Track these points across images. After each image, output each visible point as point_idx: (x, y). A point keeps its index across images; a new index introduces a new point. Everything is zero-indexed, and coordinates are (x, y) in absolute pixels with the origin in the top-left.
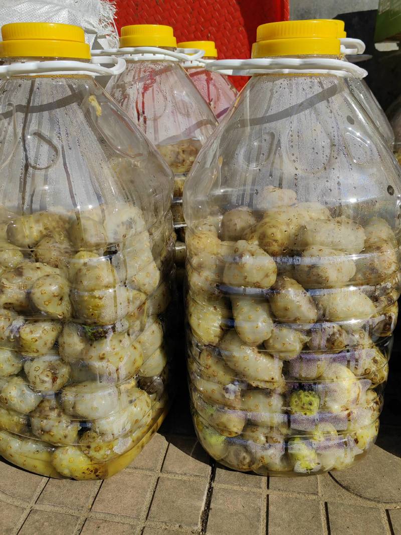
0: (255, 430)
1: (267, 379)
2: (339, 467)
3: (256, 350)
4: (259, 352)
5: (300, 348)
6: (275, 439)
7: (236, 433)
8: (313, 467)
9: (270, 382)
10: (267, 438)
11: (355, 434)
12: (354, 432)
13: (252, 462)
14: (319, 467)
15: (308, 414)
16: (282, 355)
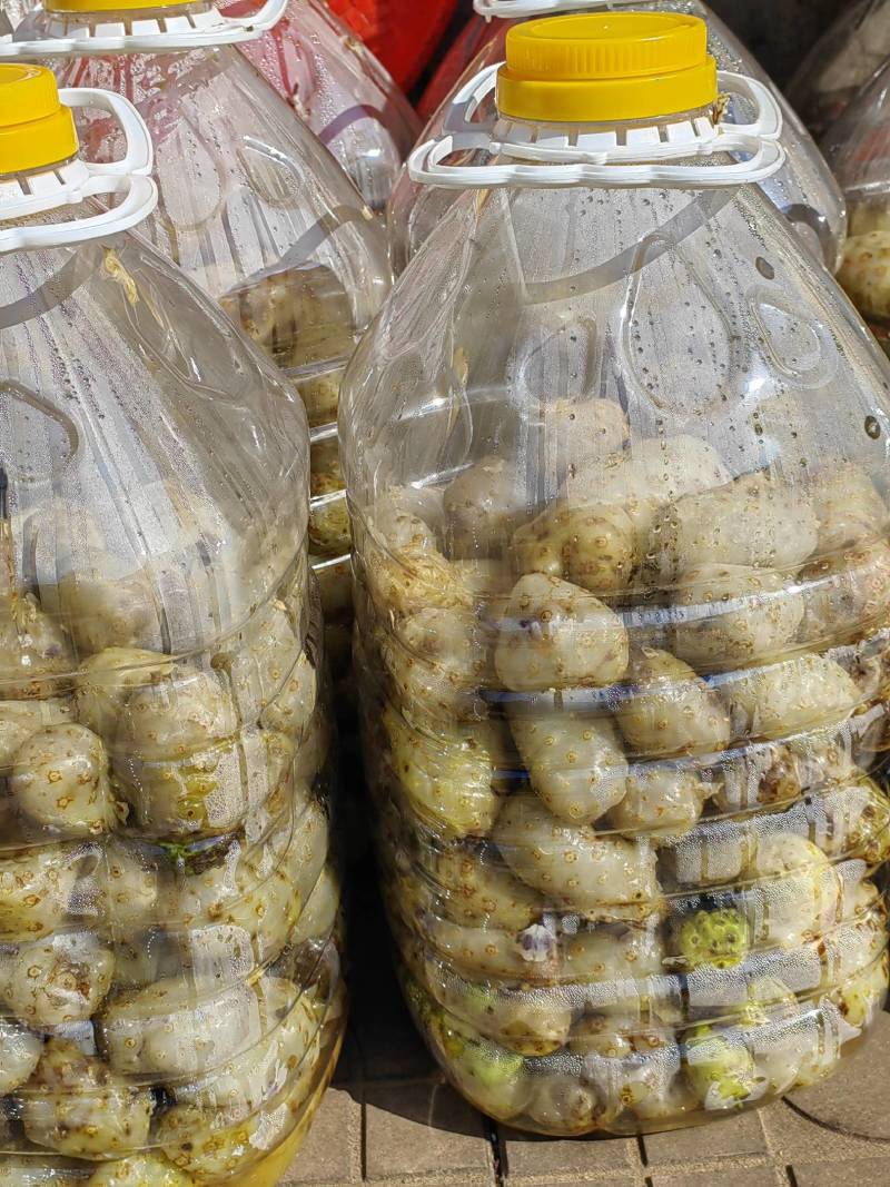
0: (599, 1027)
1: (624, 898)
2: (810, 1079)
3: (592, 833)
4: (599, 838)
5: (697, 812)
6: (652, 1039)
7: (556, 1043)
8: (749, 1091)
9: (633, 904)
10: (631, 1039)
11: (839, 993)
12: (837, 989)
13: (600, 1106)
14: (762, 1088)
15: (727, 964)
16: (655, 835)
